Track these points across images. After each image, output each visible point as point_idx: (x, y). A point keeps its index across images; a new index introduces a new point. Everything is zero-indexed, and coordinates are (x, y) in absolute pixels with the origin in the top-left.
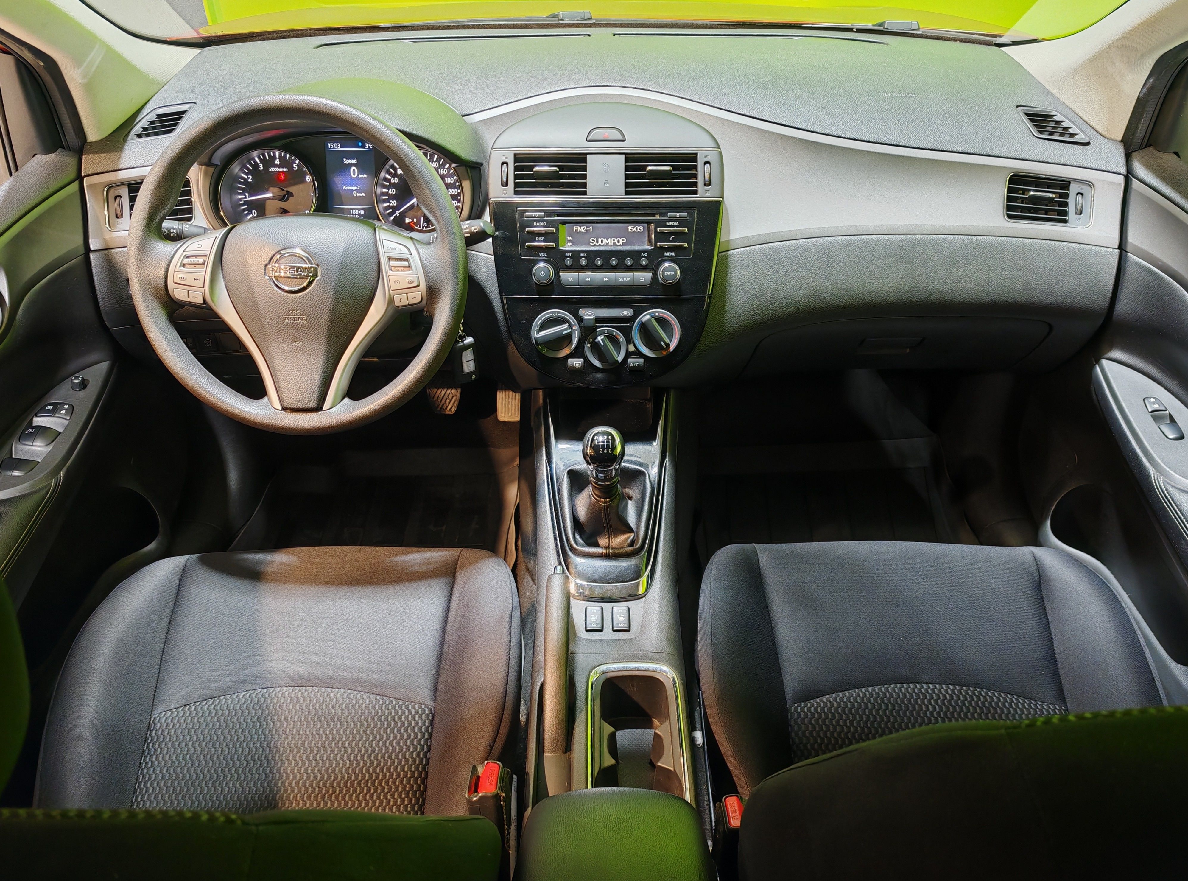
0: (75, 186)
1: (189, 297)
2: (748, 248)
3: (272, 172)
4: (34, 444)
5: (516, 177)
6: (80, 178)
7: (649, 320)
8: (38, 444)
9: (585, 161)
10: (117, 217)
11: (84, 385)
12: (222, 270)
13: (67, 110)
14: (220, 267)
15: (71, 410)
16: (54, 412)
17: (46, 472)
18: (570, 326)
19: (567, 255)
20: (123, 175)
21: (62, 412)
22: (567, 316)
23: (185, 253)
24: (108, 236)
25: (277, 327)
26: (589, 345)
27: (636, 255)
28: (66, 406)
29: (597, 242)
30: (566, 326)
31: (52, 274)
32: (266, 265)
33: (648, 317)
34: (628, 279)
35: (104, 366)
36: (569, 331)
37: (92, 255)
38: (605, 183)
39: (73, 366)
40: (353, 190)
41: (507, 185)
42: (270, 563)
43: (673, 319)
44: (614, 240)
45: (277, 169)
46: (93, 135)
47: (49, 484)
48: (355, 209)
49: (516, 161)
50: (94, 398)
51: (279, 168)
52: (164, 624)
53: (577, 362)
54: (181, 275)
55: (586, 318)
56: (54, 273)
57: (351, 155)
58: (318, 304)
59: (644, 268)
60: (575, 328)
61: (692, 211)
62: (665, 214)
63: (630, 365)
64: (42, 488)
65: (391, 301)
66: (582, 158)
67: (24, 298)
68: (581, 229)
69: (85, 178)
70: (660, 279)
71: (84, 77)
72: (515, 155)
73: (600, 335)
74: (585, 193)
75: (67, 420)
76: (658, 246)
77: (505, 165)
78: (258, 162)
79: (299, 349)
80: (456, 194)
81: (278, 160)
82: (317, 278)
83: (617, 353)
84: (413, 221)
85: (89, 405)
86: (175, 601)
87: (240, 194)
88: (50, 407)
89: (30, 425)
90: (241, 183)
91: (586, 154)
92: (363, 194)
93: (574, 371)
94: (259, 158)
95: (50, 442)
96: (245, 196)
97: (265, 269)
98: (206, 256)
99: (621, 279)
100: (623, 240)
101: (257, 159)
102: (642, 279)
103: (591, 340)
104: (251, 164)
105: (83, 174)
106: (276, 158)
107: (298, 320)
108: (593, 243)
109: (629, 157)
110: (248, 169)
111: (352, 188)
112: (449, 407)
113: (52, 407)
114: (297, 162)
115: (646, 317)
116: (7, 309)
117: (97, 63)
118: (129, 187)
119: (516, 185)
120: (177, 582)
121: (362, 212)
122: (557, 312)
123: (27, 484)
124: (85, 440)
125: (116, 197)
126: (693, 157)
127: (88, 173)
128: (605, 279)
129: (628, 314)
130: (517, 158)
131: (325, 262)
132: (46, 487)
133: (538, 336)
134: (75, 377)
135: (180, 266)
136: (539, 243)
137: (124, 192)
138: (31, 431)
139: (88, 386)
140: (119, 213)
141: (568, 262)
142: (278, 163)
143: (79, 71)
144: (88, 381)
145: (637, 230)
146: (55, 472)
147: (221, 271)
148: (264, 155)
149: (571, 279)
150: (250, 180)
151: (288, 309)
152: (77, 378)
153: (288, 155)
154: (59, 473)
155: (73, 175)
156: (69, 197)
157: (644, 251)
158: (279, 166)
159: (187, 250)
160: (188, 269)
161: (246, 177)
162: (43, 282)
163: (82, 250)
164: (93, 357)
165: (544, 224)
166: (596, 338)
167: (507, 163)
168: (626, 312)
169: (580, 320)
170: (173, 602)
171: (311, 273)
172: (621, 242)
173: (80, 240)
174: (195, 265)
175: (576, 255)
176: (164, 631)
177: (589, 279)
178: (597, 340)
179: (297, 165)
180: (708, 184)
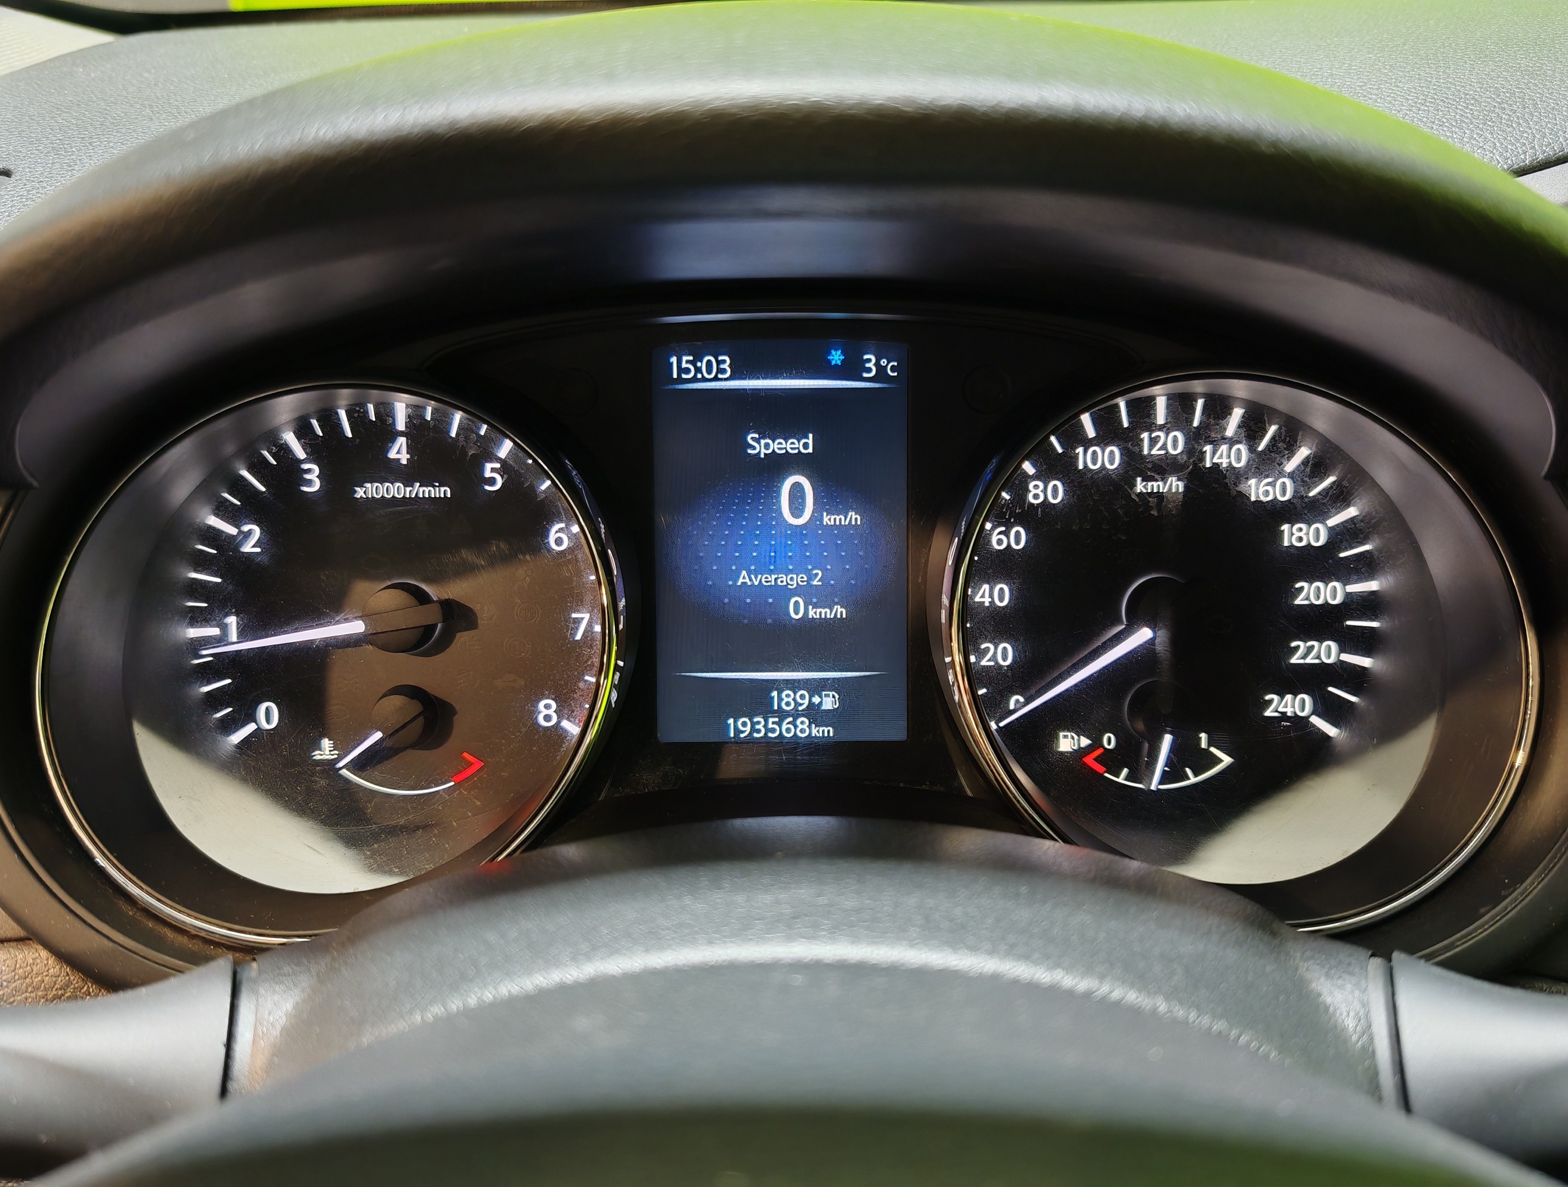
3: (371, 502)
40: (786, 593)
45: (396, 490)
48: (794, 685)
51: (408, 483)
78: (300, 453)
80: (1338, 600)
81: (402, 441)
84: (1097, 743)
87: (197, 618)
90: (202, 562)
92: (840, 611)
94: (303, 431)
96: (224, 628)
101: (290, 438)
104: (259, 467)
106: (394, 435)
110: (239, 487)
111: (783, 580)
114: (506, 448)
121: (829, 702)
142: (404, 458)
148: (328, 418)
150: (248, 548)
153: (458, 417)
158: (407, 475)
161: (232, 530)
179: (505, 468)
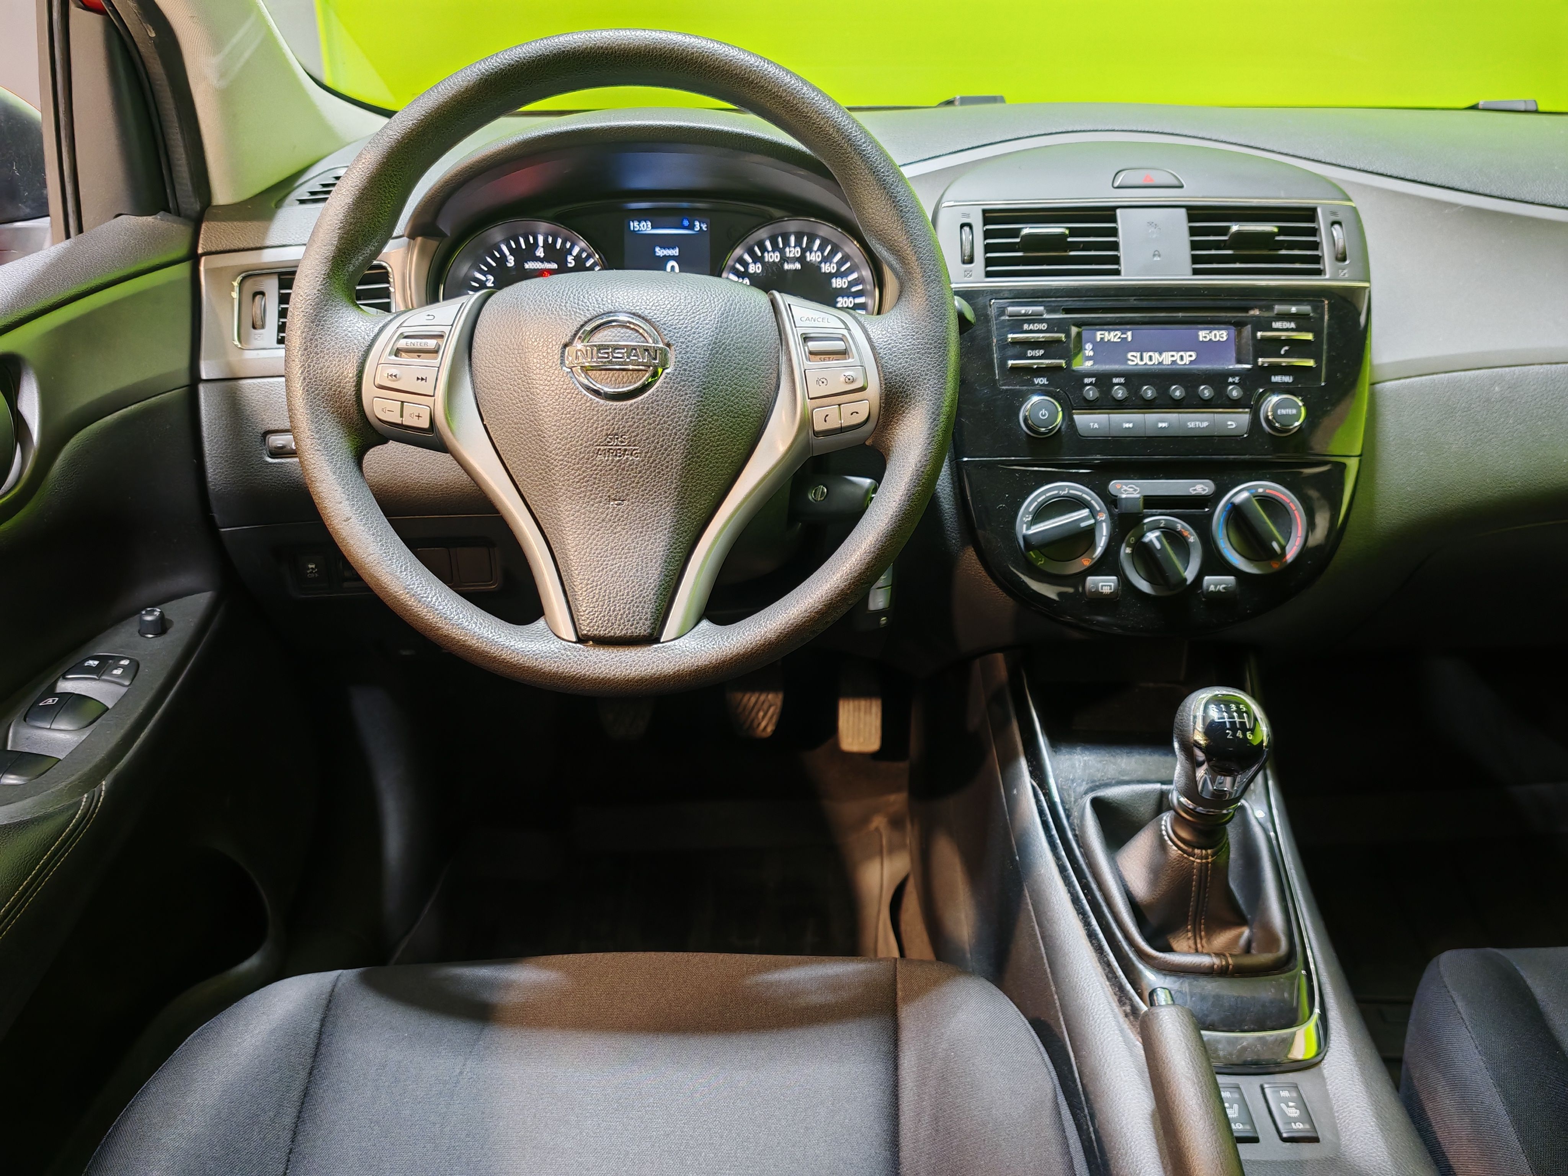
0: (182, 271)
1: (402, 416)
2: (1408, 380)
3: (530, 269)
4: (53, 726)
5: (988, 248)
6: (194, 258)
7: (1247, 501)
8: (62, 727)
9: (1114, 220)
10: (254, 327)
11: (162, 627)
12: (470, 365)
13: (184, 139)
14: (467, 362)
15: (134, 669)
16: (98, 672)
17: (73, 778)
18: (1093, 513)
19: (1087, 381)
20: (269, 257)
21: (115, 672)
22: (1087, 494)
23: (401, 330)
24: (234, 358)
25: (578, 469)
26: (1128, 550)
27: (1219, 379)
28: (125, 662)
29: (1142, 359)
30: (1085, 512)
31: (125, 410)
32: (566, 346)
33: (1245, 495)
34: (1205, 424)
35: (202, 600)
36: (1092, 521)
37: (202, 389)
38: (1154, 255)
39: (146, 592)
41: (971, 261)
42: (508, 985)
43: (1292, 501)
44: (1173, 356)
45: (539, 265)
46: (222, 195)
47: (75, 803)
49: (986, 221)
50: (179, 650)
51: (543, 263)
52: (288, 1120)
53: (1106, 584)
54: (394, 371)
55: (1124, 496)
56: (129, 408)
57: (667, 242)
58: (665, 422)
59: (1235, 404)
60: (1103, 517)
61: (1319, 304)
62: (1270, 308)
63: (1208, 587)
64: (61, 812)
65: (806, 423)
66: (1108, 214)
67: (68, 441)
68: (1113, 336)
69: (203, 259)
70: (1264, 424)
71: (222, 75)
72: (984, 211)
73: (1151, 530)
74: (1117, 272)
75: (123, 686)
76: (1260, 364)
77: (967, 229)
78: (507, 252)
79: (621, 514)
81: (542, 250)
82: (667, 371)
83: (1183, 565)
85: (170, 662)
86: (312, 1069)
88: (94, 663)
89: (51, 692)
91: (1114, 208)
93: (1099, 601)
94: (509, 245)
95: (86, 723)
97: (563, 353)
98: (442, 336)
99: (1191, 425)
100: (1191, 356)
101: (503, 247)
102: (1232, 424)
103: (1132, 540)
104: (493, 257)
105: (200, 251)
106: (538, 247)
107: (624, 454)
108: (1133, 361)
109: (1195, 213)
110: (487, 264)
112: (763, 724)
113: (96, 663)
115: (1240, 494)
116: (32, 451)
117: (247, 54)
118: (280, 280)
119: (989, 262)
120: (316, 1025)
122: (1067, 486)
123: (28, 800)
124: (155, 726)
125: (255, 294)
126: (1310, 214)
127: (209, 249)
128: (1160, 425)
129: (1204, 490)
130: (989, 216)
131: (682, 340)
132: (69, 807)
133: (1030, 532)
134: (147, 611)
135: (390, 354)
136: (1035, 359)
137: (271, 287)
138: (50, 701)
139: (169, 631)
140: (259, 323)
141: (1091, 393)
142: (542, 255)
143: (215, 60)
144: (171, 622)
145: (1215, 337)
146: (91, 780)
147: (467, 368)
148: (517, 241)
149: (1096, 426)
151: (604, 433)
152: (150, 613)
154: (98, 782)
155: (182, 251)
156: (171, 285)
157: (1233, 373)
158: (543, 261)
159: (404, 325)
160: (405, 359)
161: (484, 278)
162: (109, 418)
163: (184, 379)
164: (184, 581)
165: (1044, 326)
166: (1143, 536)
167: (970, 226)
168: (1201, 487)
169: (1111, 501)
170: (307, 1070)
171: (655, 359)
172: (1187, 360)
173: (182, 362)
174: (419, 352)
175: (1103, 380)
176: (287, 1135)
177: (1131, 425)
178: (1146, 539)
179: (575, 259)
180: (1342, 257)
